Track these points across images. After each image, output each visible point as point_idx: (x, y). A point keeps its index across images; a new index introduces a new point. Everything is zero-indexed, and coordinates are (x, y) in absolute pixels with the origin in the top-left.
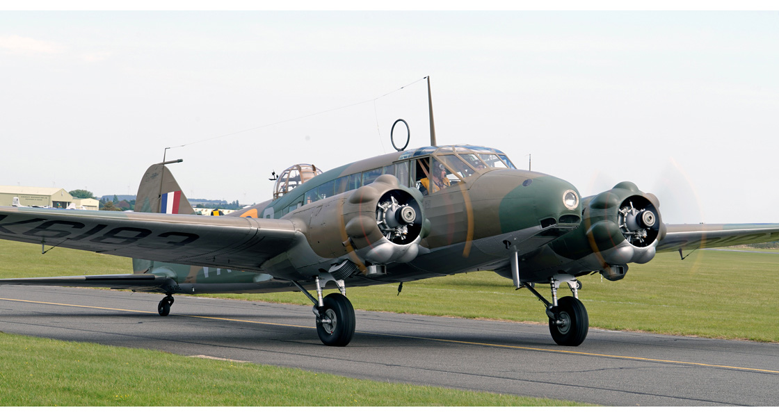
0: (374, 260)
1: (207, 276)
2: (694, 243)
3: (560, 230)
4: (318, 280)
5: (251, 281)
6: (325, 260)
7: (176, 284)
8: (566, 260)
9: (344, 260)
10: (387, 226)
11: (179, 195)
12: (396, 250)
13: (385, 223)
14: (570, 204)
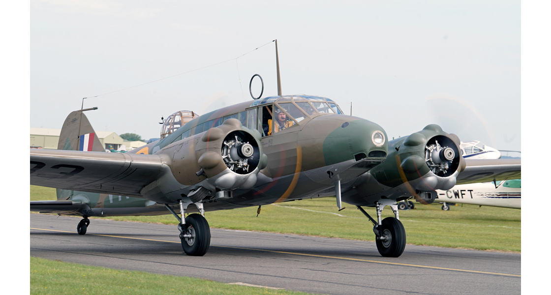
0: (222, 187)
1: (111, 202)
2: (500, 174)
3: (372, 163)
4: (181, 203)
5: (144, 206)
6: (185, 187)
7: (89, 208)
8: (387, 188)
9: (199, 187)
10: (231, 159)
11: (93, 136)
12: (237, 179)
13: (230, 157)
14: (378, 142)
